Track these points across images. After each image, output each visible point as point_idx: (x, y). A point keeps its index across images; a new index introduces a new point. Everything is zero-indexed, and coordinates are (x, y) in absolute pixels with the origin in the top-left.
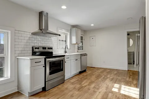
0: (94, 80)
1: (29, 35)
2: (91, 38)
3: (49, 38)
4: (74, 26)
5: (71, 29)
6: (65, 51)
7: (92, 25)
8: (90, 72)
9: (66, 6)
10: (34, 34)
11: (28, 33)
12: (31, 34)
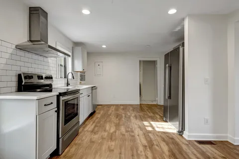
0: (118, 122)
1: (11, 49)
2: (97, 64)
3: (45, 59)
4: (77, 44)
5: (73, 47)
6: (67, 83)
7: (104, 46)
8: (102, 112)
9: (90, 11)
10: (19, 48)
11: (9, 45)
12: (14, 47)
